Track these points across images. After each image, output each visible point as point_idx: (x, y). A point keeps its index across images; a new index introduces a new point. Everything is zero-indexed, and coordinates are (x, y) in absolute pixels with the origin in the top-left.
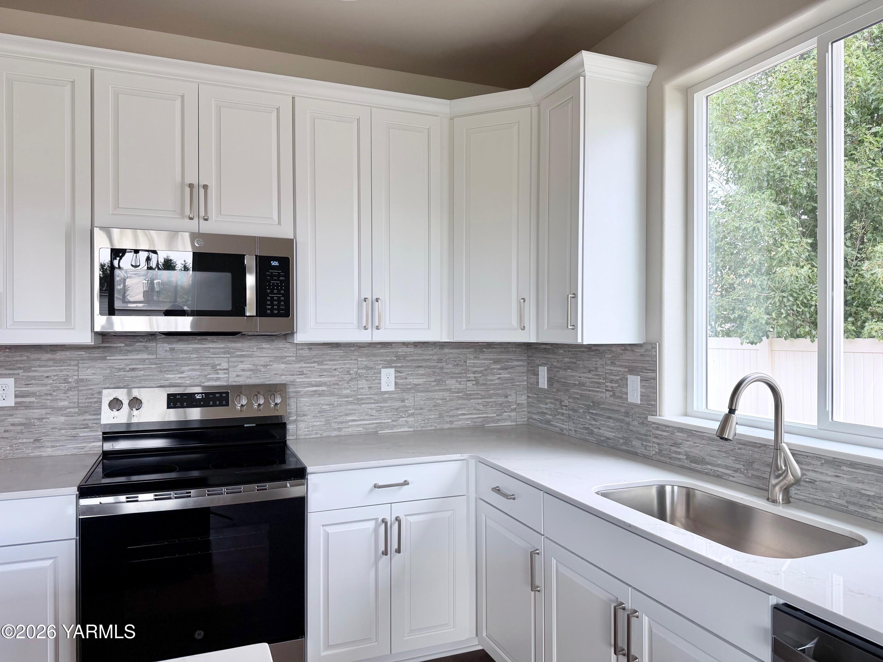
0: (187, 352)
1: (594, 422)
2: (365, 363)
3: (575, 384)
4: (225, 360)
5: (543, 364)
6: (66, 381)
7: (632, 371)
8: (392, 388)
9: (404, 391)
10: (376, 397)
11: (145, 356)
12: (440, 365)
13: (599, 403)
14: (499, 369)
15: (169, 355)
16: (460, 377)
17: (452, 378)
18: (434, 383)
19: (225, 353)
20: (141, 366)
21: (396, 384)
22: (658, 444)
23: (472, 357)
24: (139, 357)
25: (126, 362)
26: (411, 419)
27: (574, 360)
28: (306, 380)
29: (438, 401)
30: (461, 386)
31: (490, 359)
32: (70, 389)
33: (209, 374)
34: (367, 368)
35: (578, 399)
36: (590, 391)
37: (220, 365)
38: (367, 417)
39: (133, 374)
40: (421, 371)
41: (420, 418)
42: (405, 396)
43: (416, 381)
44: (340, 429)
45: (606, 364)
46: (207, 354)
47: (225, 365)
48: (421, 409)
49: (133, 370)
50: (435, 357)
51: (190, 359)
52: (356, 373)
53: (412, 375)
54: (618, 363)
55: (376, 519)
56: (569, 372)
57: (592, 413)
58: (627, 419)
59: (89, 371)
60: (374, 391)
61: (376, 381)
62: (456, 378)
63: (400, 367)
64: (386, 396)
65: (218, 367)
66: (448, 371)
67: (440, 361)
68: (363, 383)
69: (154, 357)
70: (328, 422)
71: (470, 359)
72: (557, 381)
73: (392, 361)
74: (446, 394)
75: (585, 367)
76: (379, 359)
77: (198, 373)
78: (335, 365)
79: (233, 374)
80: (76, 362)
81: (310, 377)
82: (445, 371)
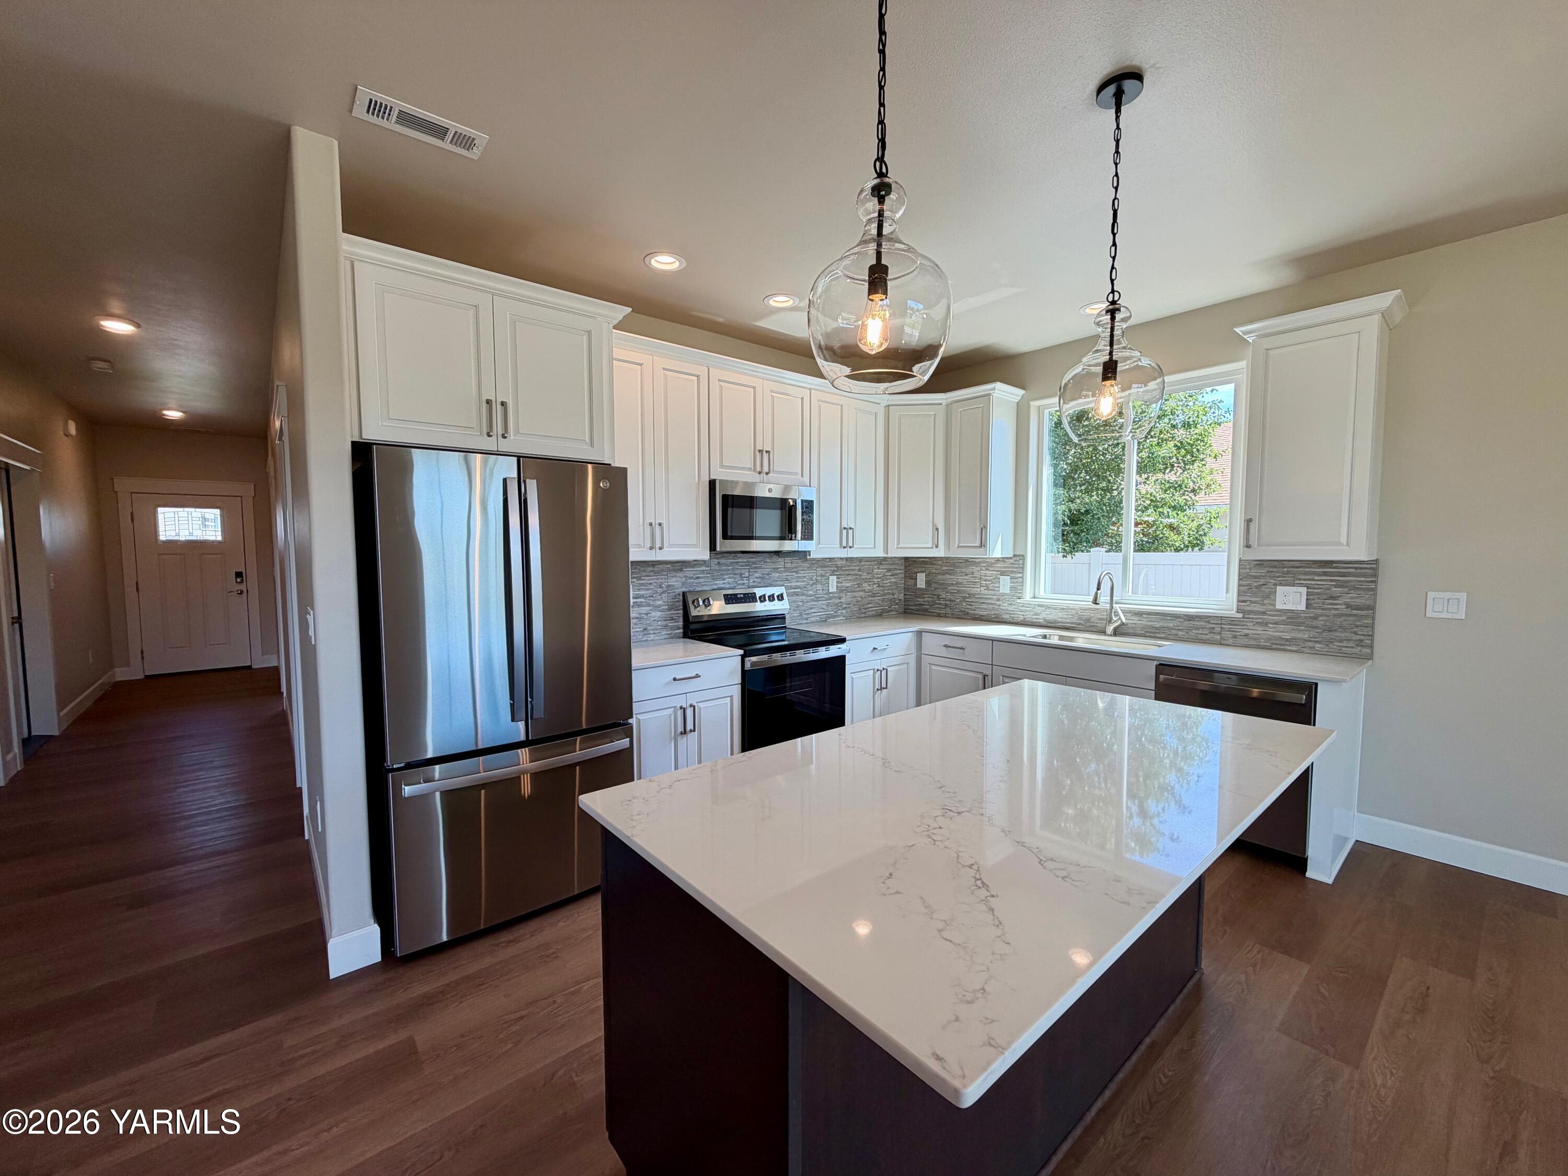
0: (727, 565)
1: (970, 607)
2: (820, 572)
3: (953, 584)
4: (747, 570)
5: (922, 572)
6: (661, 587)
7: (1003, 573)
8: (834, 590)
9: (842, 591)
10: (826, 596)
11: (704, 568)
12: (860, 573)
13: (974, 595)
14: (890, 576)
15: (717, 567)
16: (870, 582)
17: (866, 582)
18: (856, 586)
19: (747, 566)
20: (702, 576)
21: (837, 586)
22: (1023, 615)
23: (876, 567)
24: (700, 569)
25: (694, 572)
26: (844, 611)
27: (952, 568)
28: (789, 584)
29: (859, 599)
30: (870, 588)
31: (886, 569)
32: (663, 592)
33: (739, 580)
34: (822, 576)
35: (955, 593)
36: (966, 587)
37: (744, 574)
38: (821, 610)
39: (697, 581)
40: (850, 578)
41: (848, 610)
42: (843, 595)
43: (848, 585)
44: (807, 619)
45: (981, 570)
46: (738, 567)
47: (747, 574)
48: (850, 604)
49: (698, 578)
50: (857, 568)
51: (729, 570)
52: (816, 580)
53: (845, 580)
54: (991, 569)
55: (874, 669)
56: (947, 576)
57: (968, 601)
58: (998, 603)
59: (674, 579)
60: (825, 592)
61: (827, 585)
62: (868, 582)
63: (839, 575)
64: (831, 595)
65: (743, 576)
66: (864, 577)
67: (859, 570)
68: (819, 587)
69: (709, 568)
70: (801, 614)
71: (875, 569)
72: (935, 583)
73: (834, 571)
74: (862, 594)
75: (962, 572)
76: (827, 569)
77: (733, 580)
78: (804, 573)
79: (751, 581)
80: (666, 573)
81: (791, 583)
82: (862, 577)
